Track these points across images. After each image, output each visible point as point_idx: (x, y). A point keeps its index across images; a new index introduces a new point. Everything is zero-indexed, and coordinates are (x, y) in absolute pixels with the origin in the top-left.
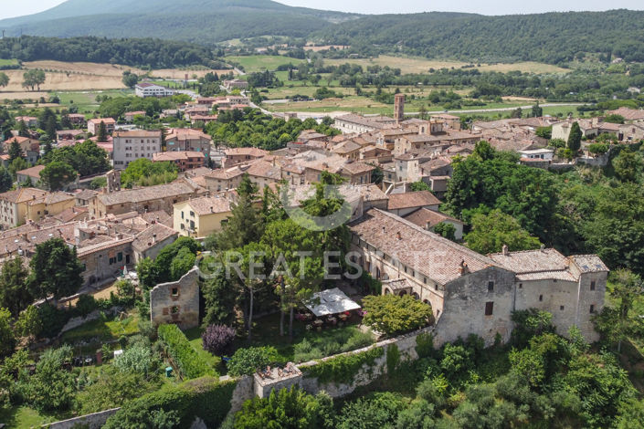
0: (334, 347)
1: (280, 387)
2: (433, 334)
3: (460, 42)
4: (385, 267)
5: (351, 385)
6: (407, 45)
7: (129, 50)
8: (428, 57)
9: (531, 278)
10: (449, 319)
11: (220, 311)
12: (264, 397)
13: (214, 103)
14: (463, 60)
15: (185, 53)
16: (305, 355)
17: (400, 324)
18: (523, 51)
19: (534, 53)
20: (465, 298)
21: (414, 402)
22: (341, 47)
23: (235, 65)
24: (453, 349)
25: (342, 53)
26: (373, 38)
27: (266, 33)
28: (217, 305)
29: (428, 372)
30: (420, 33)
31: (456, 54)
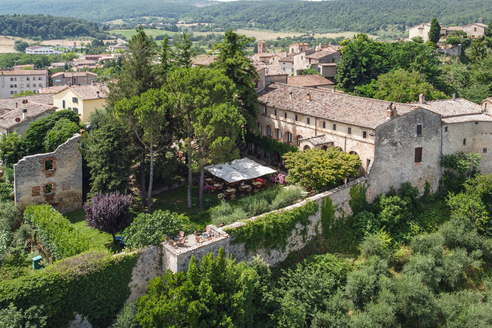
0: (261, 204)
1: (200, 255)
2: (366, 185)
3: (298, 19)
4: (298, 128)
5: (284, 249)
6: (258, 22)
7: (21, 24)
8: (274, 30)
9: (455, 121)
10: (380, 168)
11: (110, 178)
12: (179, 270)
13: (100, 59)
14: (301, 32)
15: (74, 26)
16: (225, 217)
17: (333, 174)
18: (344, 24)
19: (352, 25)
20: (395, 144)
21: (357, 262)
22: (207, 24)
23: (118, 36)
24: (388, 200)
25: (208, 27)
26: (232, 17)
27: (145, 15)
28: (106, 171)
29: (369, 227)
30: (267, 13)
31: (295, 27)
